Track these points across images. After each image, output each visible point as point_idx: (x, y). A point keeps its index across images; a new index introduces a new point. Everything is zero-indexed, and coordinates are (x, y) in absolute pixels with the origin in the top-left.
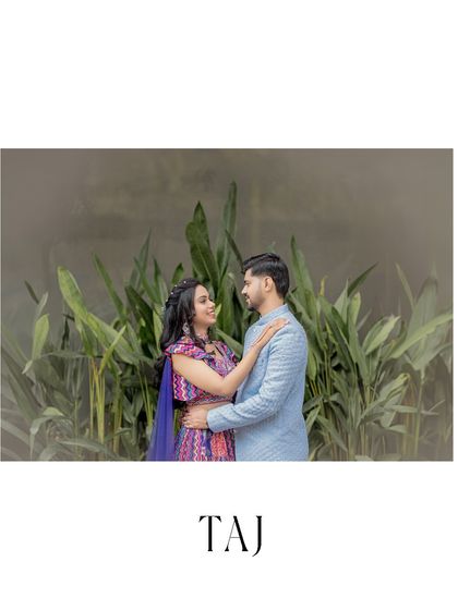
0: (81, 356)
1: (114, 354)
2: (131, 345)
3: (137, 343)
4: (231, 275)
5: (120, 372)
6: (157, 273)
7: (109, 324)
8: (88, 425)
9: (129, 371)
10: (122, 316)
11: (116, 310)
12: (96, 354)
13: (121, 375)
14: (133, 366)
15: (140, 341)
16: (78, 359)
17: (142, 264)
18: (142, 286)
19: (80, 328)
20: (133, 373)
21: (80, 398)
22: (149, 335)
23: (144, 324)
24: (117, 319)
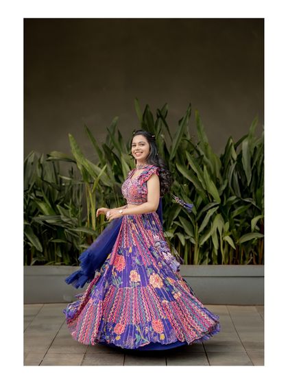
0: (81, 183)
1: (100, 181)
2: (108, 176)
3: (112, 175)
4: (162, 135)
5: (103, 191)
6: (120, 137)
7: (96, 164)
8: (86, 221)
9: (108, 190)
10: (102, 161)
11: (98, 157)
12: (90, 181)
13: (104, 193)
14: (110, 188)
15: (114, 174)
16: (79, 185)
17: (112, 132)
18: (112, 144)
19: (80, 167)
20: (110, 192)
21: (81, 206)
22: (119, 170)
23: (115, 163)
24: (99, 162)
